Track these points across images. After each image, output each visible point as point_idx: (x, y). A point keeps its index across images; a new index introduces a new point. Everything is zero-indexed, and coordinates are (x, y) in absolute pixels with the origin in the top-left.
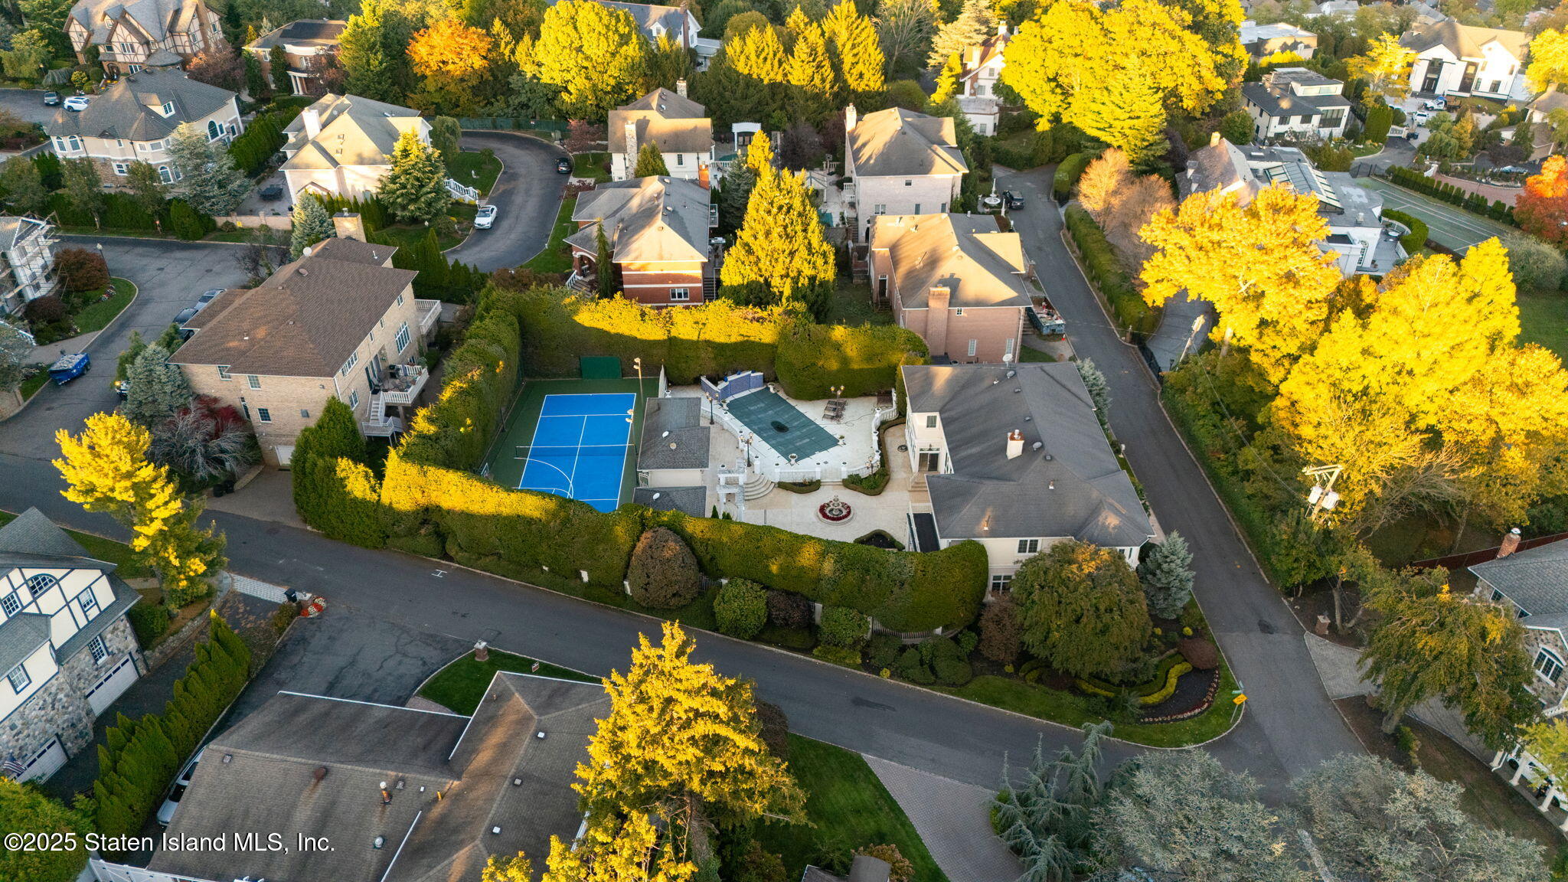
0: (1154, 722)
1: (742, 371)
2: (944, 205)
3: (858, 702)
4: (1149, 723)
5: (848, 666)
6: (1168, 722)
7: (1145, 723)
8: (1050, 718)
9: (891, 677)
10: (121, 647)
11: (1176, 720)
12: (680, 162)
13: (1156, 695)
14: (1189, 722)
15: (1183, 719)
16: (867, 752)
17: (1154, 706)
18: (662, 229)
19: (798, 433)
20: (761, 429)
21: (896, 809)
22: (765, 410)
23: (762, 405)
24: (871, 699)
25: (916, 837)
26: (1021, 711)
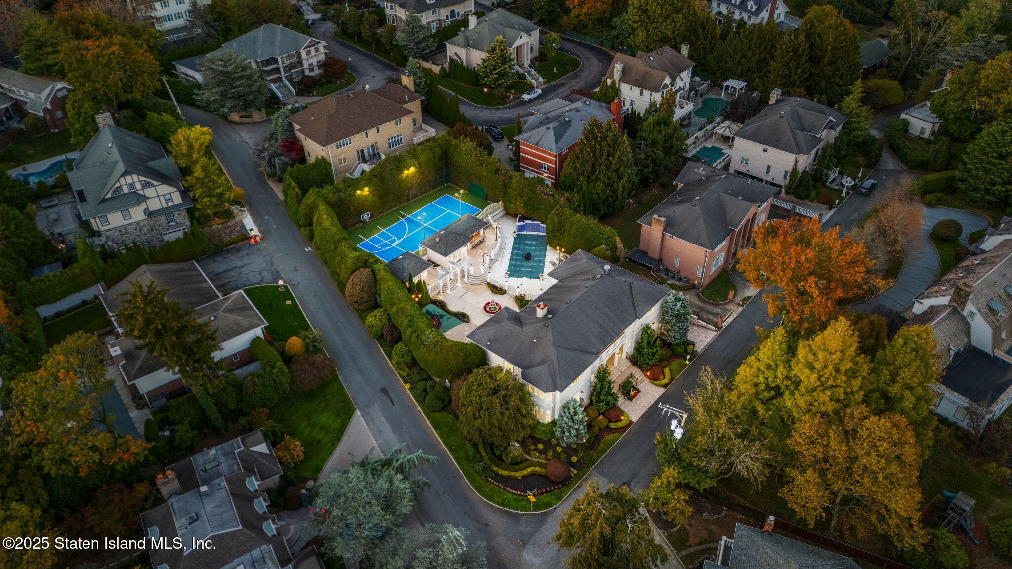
0: (493, 483)
1: (535, 220)
2: (786, 173)
3: (384, 391)
4: (490, 482)
5: (399, 374)
6: (500, 487)
7: (488, 480)
8: (450, 449)
9: (410, 389)
10: (182, 222)
11: (505, 490)
12: (641, 94)
13: (506, 472)
14: (511, 496)
15: (509, 492)
16: (360, 411)
17: (501, 476)
18: (548, 129)
19: (531, 264)
20: (517, 254)
21: (338, 437)
22: (532, 245)
23: (534, 242)
24: (390, 393)
25: (330, 452)
26: (442, 438)
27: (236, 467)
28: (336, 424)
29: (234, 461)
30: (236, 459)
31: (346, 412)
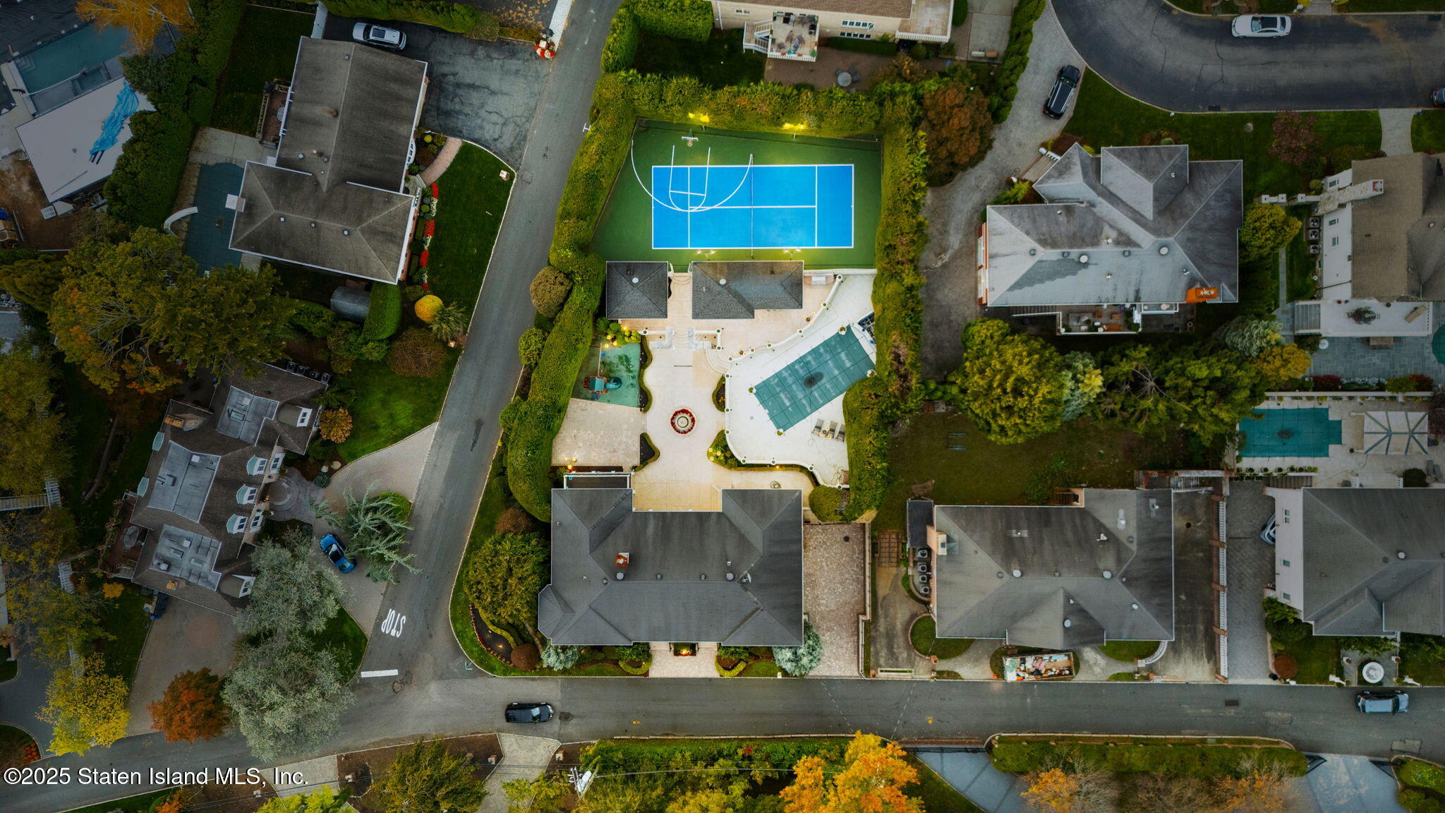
3: (479, 424)
16: (440, 425)
18: (1033, 253)
19: (800, 395)
20: (808, 363)
21: (396, 439)
22: (840, 366)
23: (848, 364)
24: (482, 432)
25: (377, 448)
26: (475, 527)
27: (253, 436)
28: (403, 422)
29: (256, 428)
30: (259, 426)
31: (424, 418)
